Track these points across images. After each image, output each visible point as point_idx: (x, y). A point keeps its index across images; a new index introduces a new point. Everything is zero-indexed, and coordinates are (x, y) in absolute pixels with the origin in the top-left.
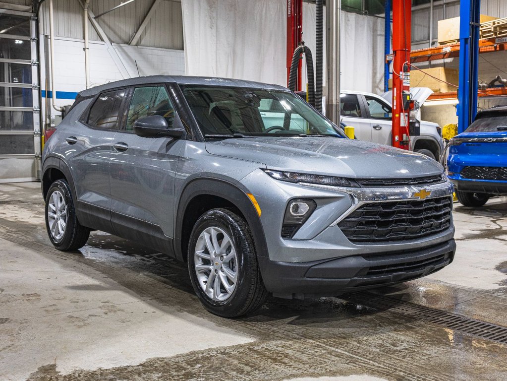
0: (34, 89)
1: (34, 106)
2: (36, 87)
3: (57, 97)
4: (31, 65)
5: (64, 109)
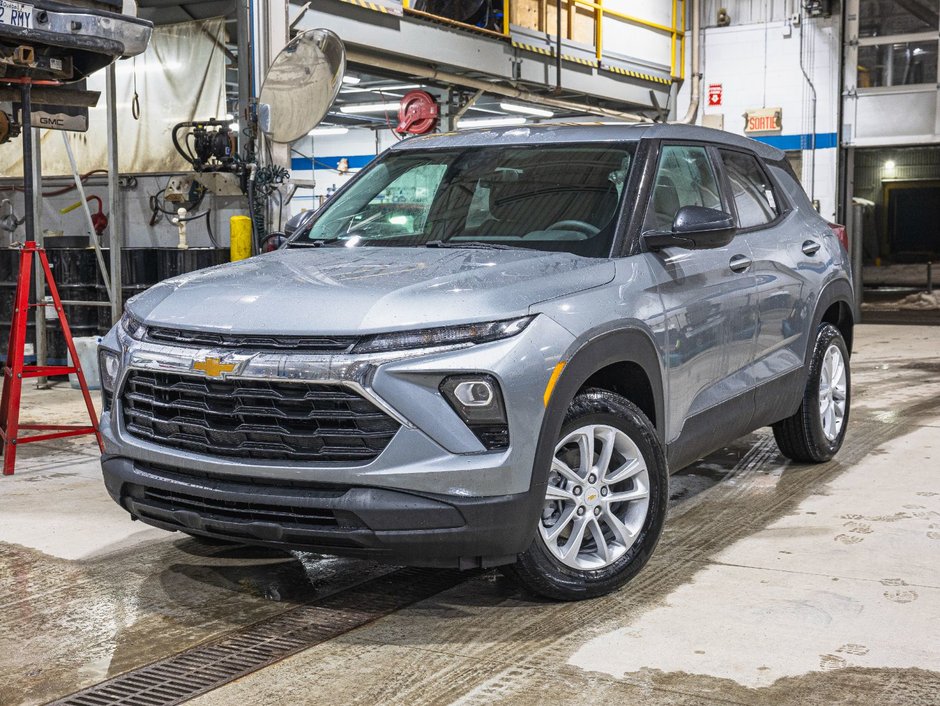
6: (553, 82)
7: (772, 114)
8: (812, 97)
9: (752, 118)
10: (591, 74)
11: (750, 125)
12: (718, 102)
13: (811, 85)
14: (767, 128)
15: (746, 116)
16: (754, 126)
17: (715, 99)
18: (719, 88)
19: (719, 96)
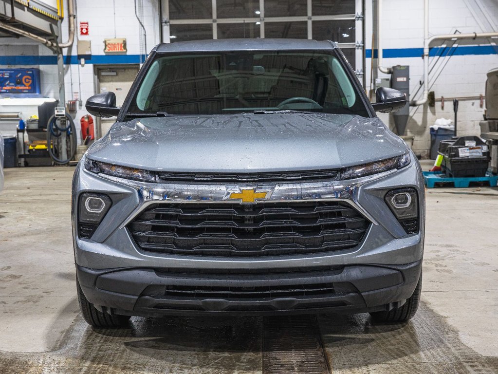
0: (358, 49)
1: (356, 70)
2: (359, 46)
3: (384, 57)
4: (354, 21)
5: (392, 70)
6: (9, 14)
7: (121, 42)
8: (143, 33)
9: (109, 44)
10: (24, 10)
11: (107, 48)
12: (87, 33)
13: (142, 26)
14: (118, 50)
15: (105, 42)
16: (110, 49)
17: (84, 31)
18: (87, 25)
19: (87, 29)
